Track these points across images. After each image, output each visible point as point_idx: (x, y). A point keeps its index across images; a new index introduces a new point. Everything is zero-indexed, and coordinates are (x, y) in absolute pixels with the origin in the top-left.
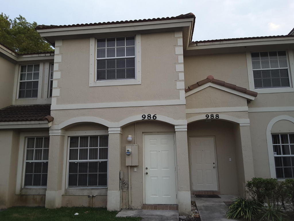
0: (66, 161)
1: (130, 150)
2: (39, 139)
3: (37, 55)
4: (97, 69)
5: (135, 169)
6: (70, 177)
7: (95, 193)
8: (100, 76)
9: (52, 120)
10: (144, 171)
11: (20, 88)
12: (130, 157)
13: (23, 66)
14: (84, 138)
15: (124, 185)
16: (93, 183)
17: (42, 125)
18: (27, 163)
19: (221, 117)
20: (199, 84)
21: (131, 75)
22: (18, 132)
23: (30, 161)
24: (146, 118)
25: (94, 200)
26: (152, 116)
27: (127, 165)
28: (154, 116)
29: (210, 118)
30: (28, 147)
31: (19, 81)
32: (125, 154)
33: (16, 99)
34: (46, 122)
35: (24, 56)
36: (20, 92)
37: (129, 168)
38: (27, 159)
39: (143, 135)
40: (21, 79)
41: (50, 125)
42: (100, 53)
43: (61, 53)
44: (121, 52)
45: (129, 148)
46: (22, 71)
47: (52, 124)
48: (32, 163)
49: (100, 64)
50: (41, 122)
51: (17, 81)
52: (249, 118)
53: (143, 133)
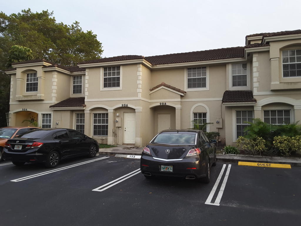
0: (92, 124)
1: (117, 120)
2: (81, 114)
3: (80, 72)
4: (104, 82)
5: (120, 128)
6: (94, 131)
7: (104, 138)
8: (105, 86)
9: (85, 106)
10: (124, 129)
11: (74, 89)
12: (117, 123)
13: (74, 77)
14: (100, 114)
15: (115, 134)
16: (103, 134)
17: (81, 108)
18: (77, 125)
19: (167, 104)
20: (157, 87)
21: (118, 85)
22: (72, 111)
23: (78, 124)
24: (124, 106)
25: (104, 141)
26: (126, 105)
27: (116, 126)
28: (127, 105)
29: (162, 105)
30: (77, 118)
31: (73, 85)
32: (115, 122)
33: (72, 94)
34: (83, 107)
35: (74, 72)
36: (74, 90)
37: (117, 128)
38: (77, 123)
39: (124, 113)
40: (74, 84)
41: (84, 108)
42: (105, 74)
43: (88, 75)
44: (114, 74)
45: (117, 119)
46: (74, 80)
47: (86, 108)
48: (79, 125)
49: (105, 80)
50: (81, 107)
51: (72, 85)
52: (181, 105)
53: (124, 112)
